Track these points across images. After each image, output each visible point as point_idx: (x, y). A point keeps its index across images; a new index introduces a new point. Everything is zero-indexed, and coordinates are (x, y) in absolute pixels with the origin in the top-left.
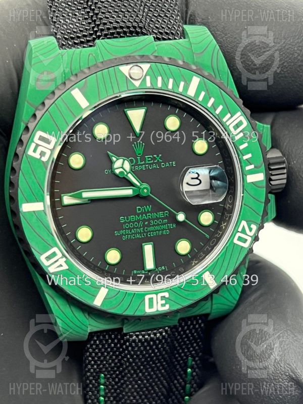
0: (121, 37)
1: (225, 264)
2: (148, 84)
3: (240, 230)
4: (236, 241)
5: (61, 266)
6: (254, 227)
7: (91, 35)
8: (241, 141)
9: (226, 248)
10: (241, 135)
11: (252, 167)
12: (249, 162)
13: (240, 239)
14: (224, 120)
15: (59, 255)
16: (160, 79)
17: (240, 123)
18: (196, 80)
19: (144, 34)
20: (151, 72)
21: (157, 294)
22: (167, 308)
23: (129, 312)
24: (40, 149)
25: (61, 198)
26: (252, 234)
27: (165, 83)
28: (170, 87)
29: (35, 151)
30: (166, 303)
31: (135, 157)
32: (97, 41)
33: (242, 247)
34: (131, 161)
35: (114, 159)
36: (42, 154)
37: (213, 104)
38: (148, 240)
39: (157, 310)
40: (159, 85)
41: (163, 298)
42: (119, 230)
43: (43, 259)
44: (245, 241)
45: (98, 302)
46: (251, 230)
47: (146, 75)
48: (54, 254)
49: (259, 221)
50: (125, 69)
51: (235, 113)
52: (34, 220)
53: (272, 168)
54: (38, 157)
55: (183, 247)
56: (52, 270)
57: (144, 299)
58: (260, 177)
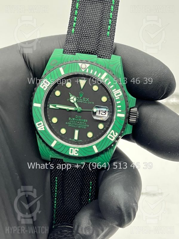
0: (86, 54)
1: (103, 144)
2: (87, 71)
3: (111, 133)
4: (108, 137)
5: (42, 128)
6: (117, 134)
7: (76, 51)
8: (118, 100)
9: (104, 139)
10: (119, 98)
11: (120, 111)
12: (119, 109)
13: (110, 137)
14: (113, 91)
15: (42, 124)
16: (92, 70)
17: (119, 94)
18: (105, 74)
19: (94, 54)
20: (89, 67)
21: (74, 148)
22: (77, 155)
23: (63, 153)
24: (44, 85)
25: (49, 105)
26: (116, 136)
27: (93, 72)
28: (95, 74)
29: (42, 86)
30: (77, 153)
31: (79, 97)
32: (77, 53)
33: (111, 140)
34: (77, 98)
35: (71, 96)
36: (44, 87)
37: (110, 84)
38: (77, 129)
39: (74, 155)
40: (91, 72)
41: (76, 151)
42: (67, 122)
43: (37, 124)
44: (112, 138)
45: (53, 145)
46: (115, 134)
47: (87, 68)
48: (41, 124)
49: (120, 132)
50: (80, 64)
51: (118, 89)
52: (36, 110)
53: (131, 114)
54: (43, 88)
55: (90, 135)
56: (39, 129)
57: (69, 149)
58: (123, 116)
